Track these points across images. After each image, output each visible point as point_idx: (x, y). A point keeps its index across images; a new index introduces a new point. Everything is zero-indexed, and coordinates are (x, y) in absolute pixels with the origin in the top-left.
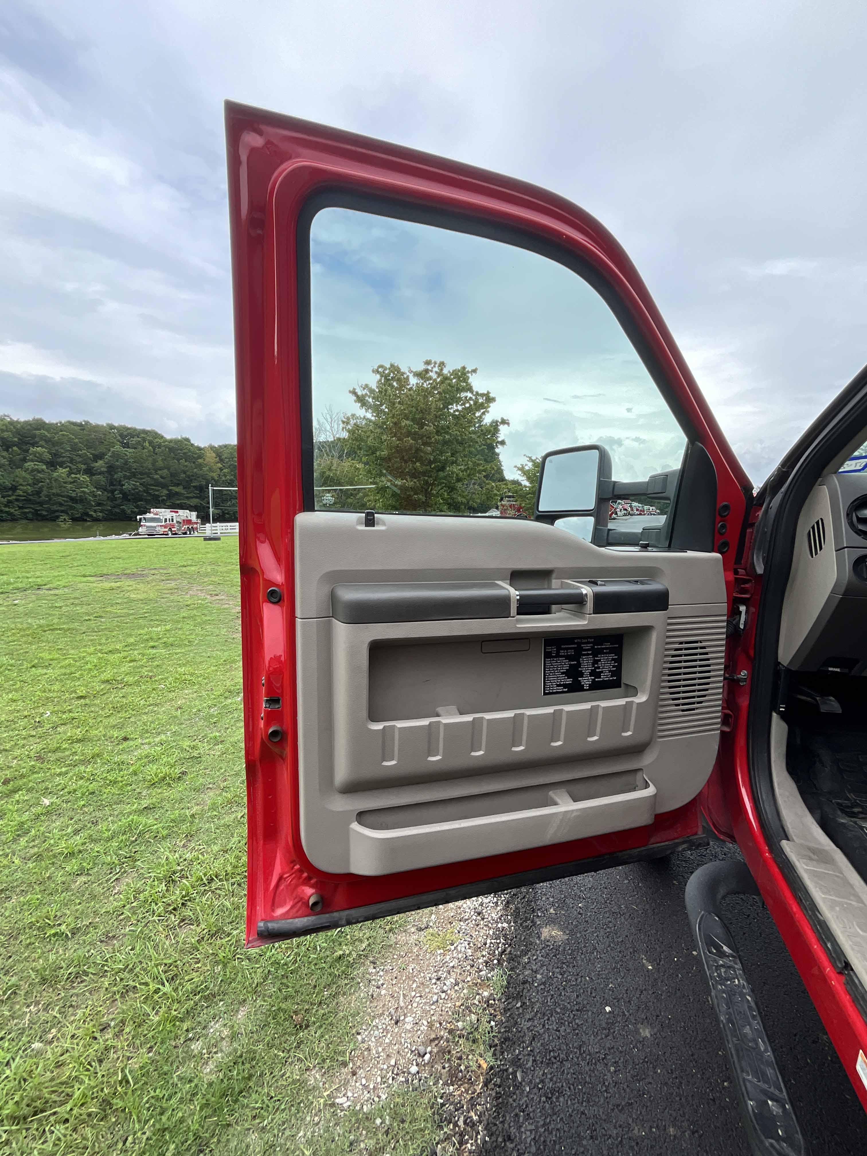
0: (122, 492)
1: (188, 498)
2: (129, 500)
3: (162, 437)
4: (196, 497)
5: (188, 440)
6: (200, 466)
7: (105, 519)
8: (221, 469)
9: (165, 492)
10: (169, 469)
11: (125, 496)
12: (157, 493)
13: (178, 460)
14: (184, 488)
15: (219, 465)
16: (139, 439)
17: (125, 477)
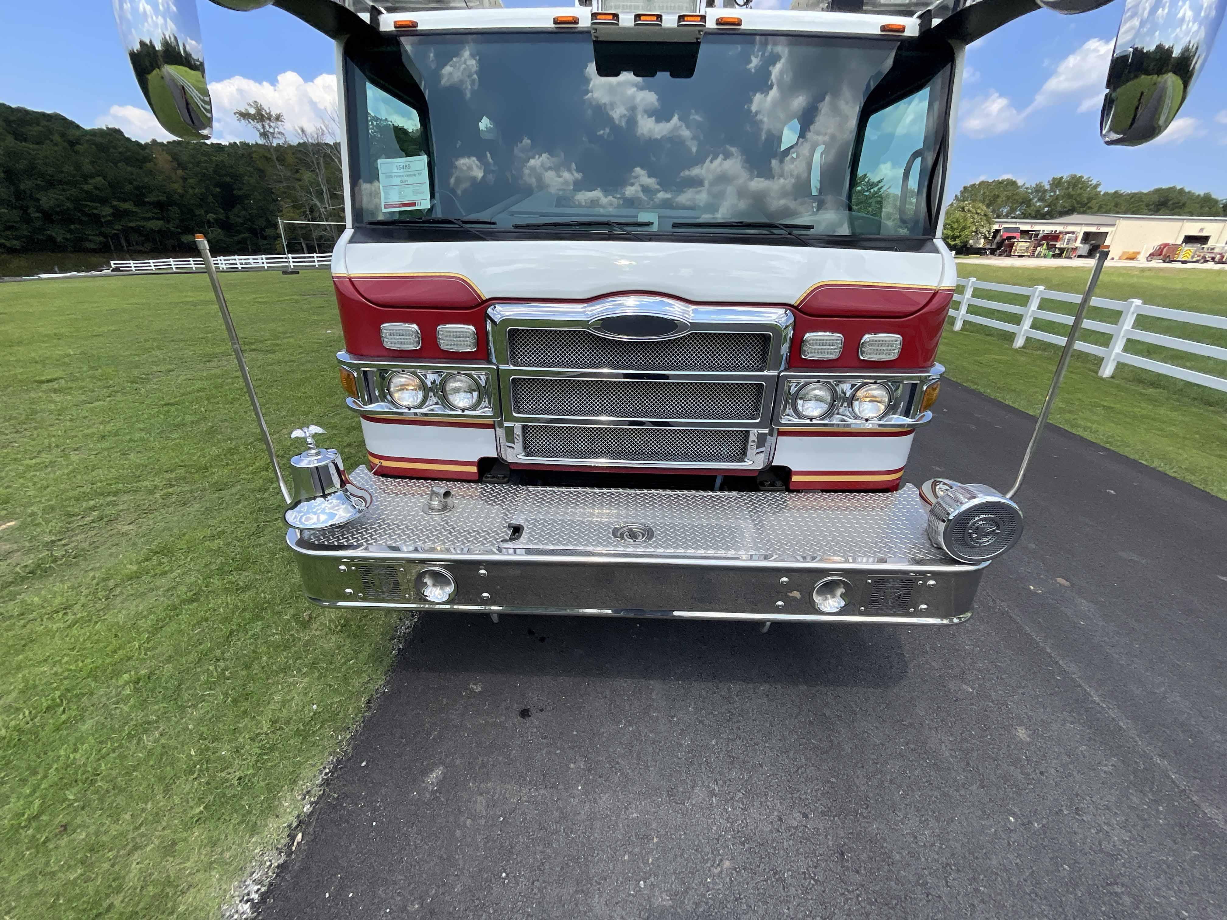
0: (39, 209)
1: (145, 219)
2: (52, 222)
3: (78, 127)
4: (158, 219)
5: (118, 132)
6: (150, 173)
7: (24, 250)
8: (185, 179)
9: (107, 211)
10: (105, 178)
11: (48, 216)
12: (95, 211)
13: (116, 164)
14: (135, 205)
15: (180, 172)
16: (42, 129)
17: (39, 188)
